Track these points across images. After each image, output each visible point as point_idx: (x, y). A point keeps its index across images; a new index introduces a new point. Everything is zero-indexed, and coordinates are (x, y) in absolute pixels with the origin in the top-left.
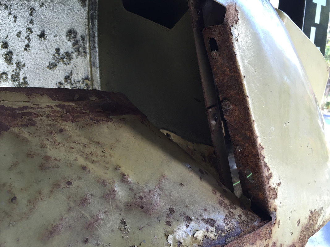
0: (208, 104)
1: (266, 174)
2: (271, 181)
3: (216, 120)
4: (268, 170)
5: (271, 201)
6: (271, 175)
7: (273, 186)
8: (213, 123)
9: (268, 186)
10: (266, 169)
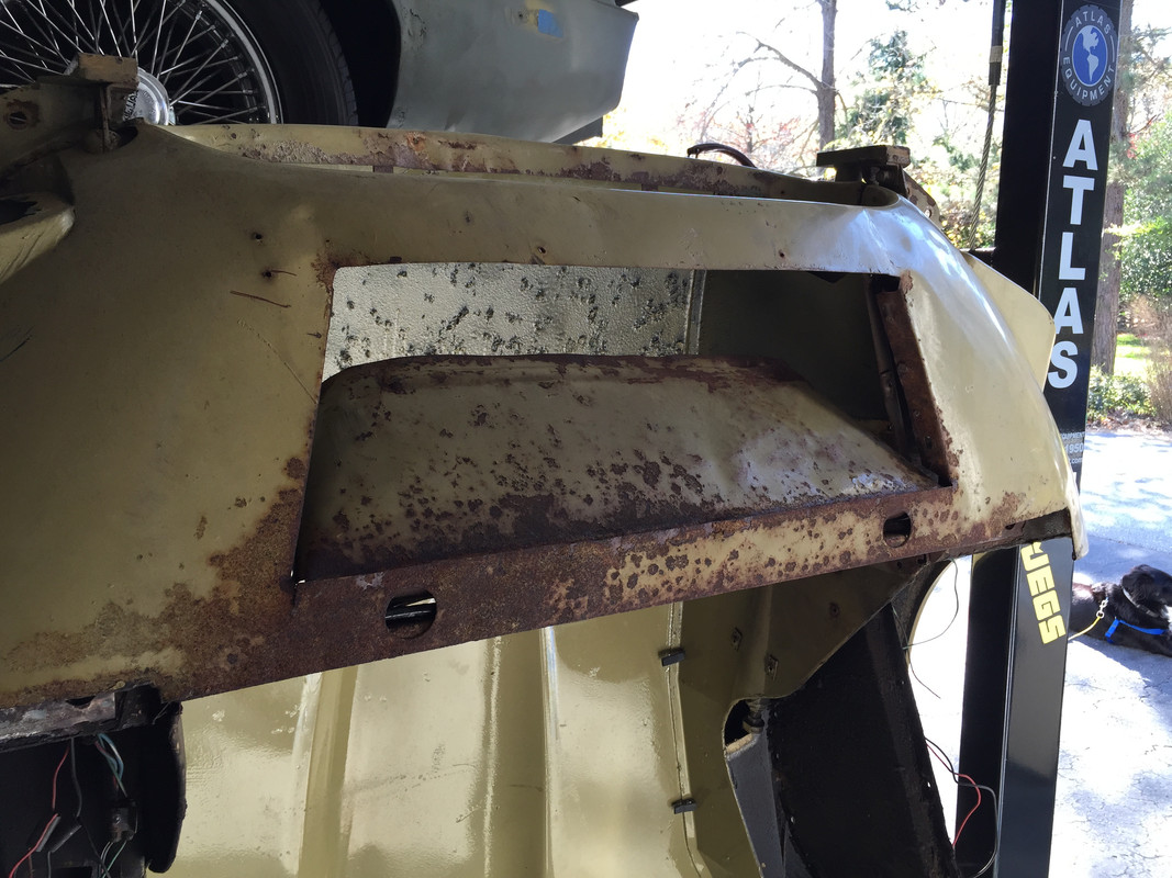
0: (882, 369)
1: (946, 438)
2: (951, 446)
3: (890, 386)
4: (948, 434)
5: (951, 467)
6: (951, 441)
7: (955, 452)
8: (888, 389)
9: (947, 451)
10: (944, 433)
